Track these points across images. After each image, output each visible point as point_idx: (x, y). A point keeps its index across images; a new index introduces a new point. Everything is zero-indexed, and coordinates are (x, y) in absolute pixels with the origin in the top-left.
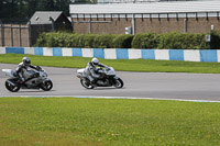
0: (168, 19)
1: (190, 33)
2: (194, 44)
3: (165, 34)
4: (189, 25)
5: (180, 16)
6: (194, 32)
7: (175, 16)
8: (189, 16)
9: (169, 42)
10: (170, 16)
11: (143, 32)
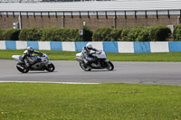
0: (49, 16)
1: (67, 28)
2: (70, 37)
3: (47, 28)
4: (66, 22)
5: (58, 14)
6: (70, 27)
7: (54, 14)
8: (66, 14)
9: (50, 35)
10: (51, 14)
11: (29, 27)
